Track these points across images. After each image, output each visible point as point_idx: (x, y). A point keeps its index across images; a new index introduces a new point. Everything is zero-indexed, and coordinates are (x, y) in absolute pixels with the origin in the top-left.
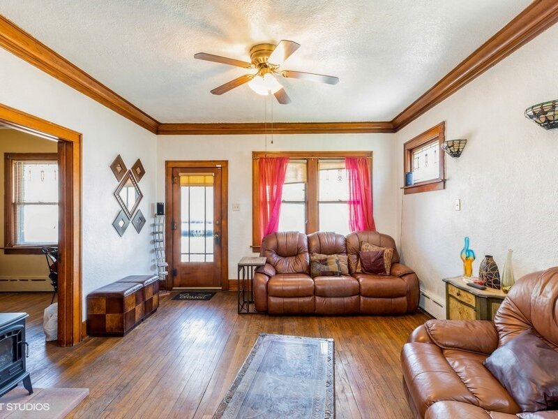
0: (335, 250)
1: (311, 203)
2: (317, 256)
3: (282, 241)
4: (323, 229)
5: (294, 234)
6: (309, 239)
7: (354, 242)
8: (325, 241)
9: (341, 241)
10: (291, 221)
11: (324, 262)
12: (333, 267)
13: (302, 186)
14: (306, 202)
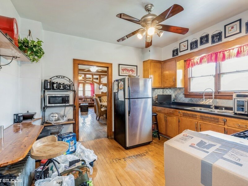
0: (88, 98)
1: (84, 91)
2: (85, 99)
3: (79, 97)
4: (86, 95)
5: (81, 96)
6: (84, 97)
7: (91, 97)
8: (87, 97)
9: (89, 97)
10: (80, 94)
11: (87, 100)
12: (88, 101)
13: (82, 88)
14: (83, 91)
